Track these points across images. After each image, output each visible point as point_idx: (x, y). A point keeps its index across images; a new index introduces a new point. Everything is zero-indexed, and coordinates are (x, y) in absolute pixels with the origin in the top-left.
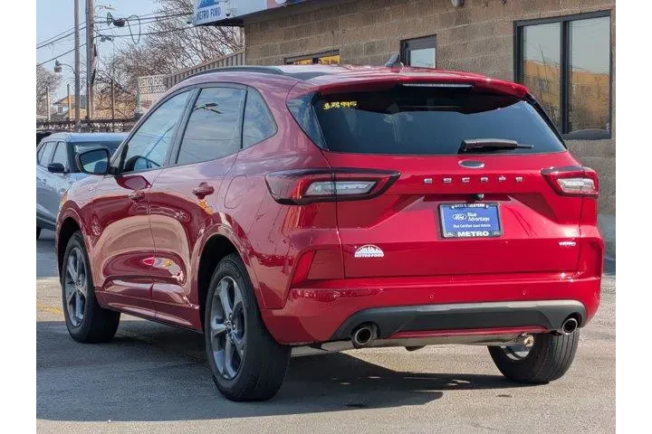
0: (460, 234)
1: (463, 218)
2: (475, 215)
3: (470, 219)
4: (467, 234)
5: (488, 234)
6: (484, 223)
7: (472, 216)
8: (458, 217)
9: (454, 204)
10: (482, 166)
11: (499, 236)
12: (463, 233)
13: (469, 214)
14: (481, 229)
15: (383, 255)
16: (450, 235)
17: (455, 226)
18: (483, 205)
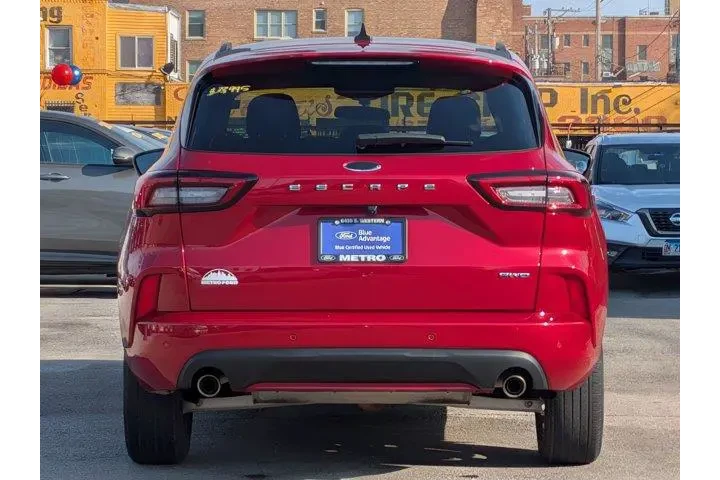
0: (342, 258)
1: (351, 237)
2: (369, 233)
3: (361, 239)
4: (354, 258)
5: (384, 258)
6: (381, 243)
7: (364, 235)
8: (345, 235)
9: (339, 219)
10: (379, 167)
11: (401, 262)
12: (348, 256)
13: (361, 232)
14: (376, 253)
15: (237, 283)
16: (328, 258)
17: (337, 247)
18: (382, 221)
